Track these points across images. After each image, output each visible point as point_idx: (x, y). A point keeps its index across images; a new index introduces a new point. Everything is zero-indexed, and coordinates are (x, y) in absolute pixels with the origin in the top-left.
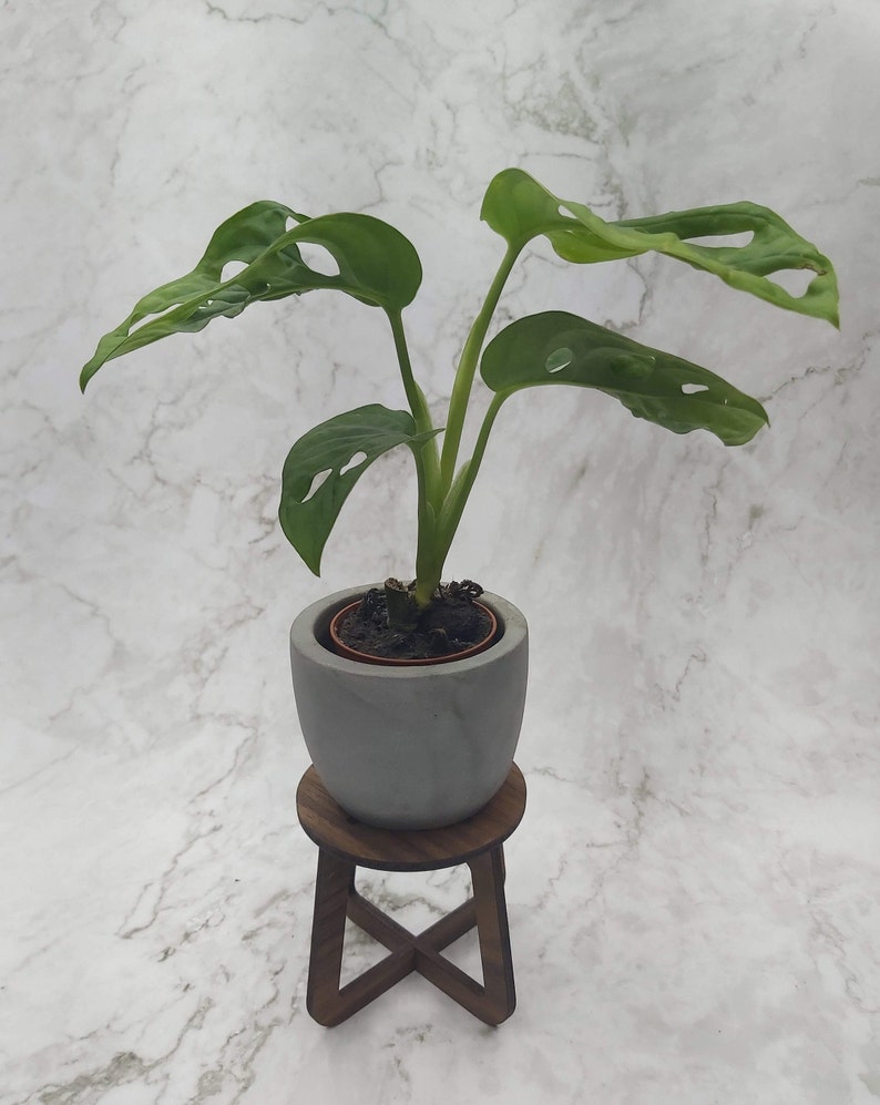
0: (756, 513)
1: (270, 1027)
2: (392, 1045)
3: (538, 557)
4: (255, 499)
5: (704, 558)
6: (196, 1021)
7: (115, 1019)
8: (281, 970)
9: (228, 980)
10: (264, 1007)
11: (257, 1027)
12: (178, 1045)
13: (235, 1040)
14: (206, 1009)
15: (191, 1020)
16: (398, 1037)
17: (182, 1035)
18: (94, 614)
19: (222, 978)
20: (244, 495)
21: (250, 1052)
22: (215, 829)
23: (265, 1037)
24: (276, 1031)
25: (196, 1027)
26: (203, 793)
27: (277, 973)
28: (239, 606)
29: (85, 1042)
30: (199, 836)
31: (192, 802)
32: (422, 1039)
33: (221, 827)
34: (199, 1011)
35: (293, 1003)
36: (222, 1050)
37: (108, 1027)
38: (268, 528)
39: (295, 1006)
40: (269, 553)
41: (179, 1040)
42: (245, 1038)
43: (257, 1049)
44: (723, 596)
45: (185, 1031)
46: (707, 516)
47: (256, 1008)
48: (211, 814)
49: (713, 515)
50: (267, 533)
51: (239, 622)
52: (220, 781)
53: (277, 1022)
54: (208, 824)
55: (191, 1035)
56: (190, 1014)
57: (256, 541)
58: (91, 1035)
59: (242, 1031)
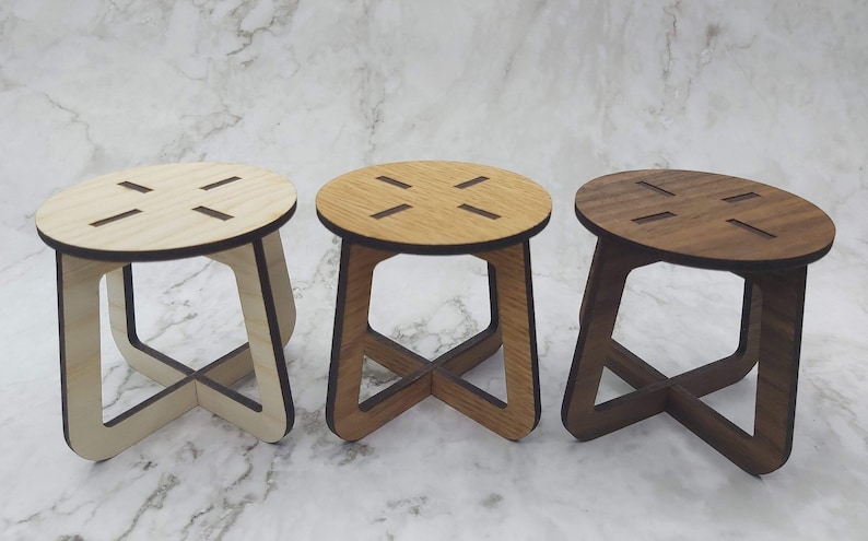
0: (713, 32)
1: (242, 504)
2: (383, 520)
3: (508, 70)
4: (233, 12)
5: (666, 73)
6: (156, 501)
7: (63, 499)
8: (256, 445)
9: (195, 457)
10: (235, 484)
11: (226, 504)
12: (133, 526)
13: (201, 518)
14: (169, 488)
15: (150, 499)
16: (388, 511)
17: (138, 516)
18: (74, 120)
19: (188, 455)
20: (222, 10)
21: (217, 532)
22: (189, 317)
23: (235, 515)
24: (249, 507)
25: (155, 506)
26: (178, 285)
27: (250, 448)
28: (217, 114)
29: (24, 525)
30: (173, 324)
31: (167, 293)
32: (417, 512)
33: (196, 315)
34: (160, 490)
35: (268, 478)
36: (185, 530)
37: (54, 508)
38: (246, 40)
39: (271, 481)
40: (247, 64)
41: (135, 520)
42: (212, 516)
43: (226, 528)
44: (684, 108)
45: (142, 511)
46: (668, 34)
47: (226, 484)
48: (186, 303)
49: (672, 34)
50: (245, 45)
51: (217, 130)
52: (196, 274)
53: (250, 498)
54: (183, 312)
55: (149, 515)
56: (150, 493)
57: (235, 53)
58: (34, 517)
59: (209, 510)
